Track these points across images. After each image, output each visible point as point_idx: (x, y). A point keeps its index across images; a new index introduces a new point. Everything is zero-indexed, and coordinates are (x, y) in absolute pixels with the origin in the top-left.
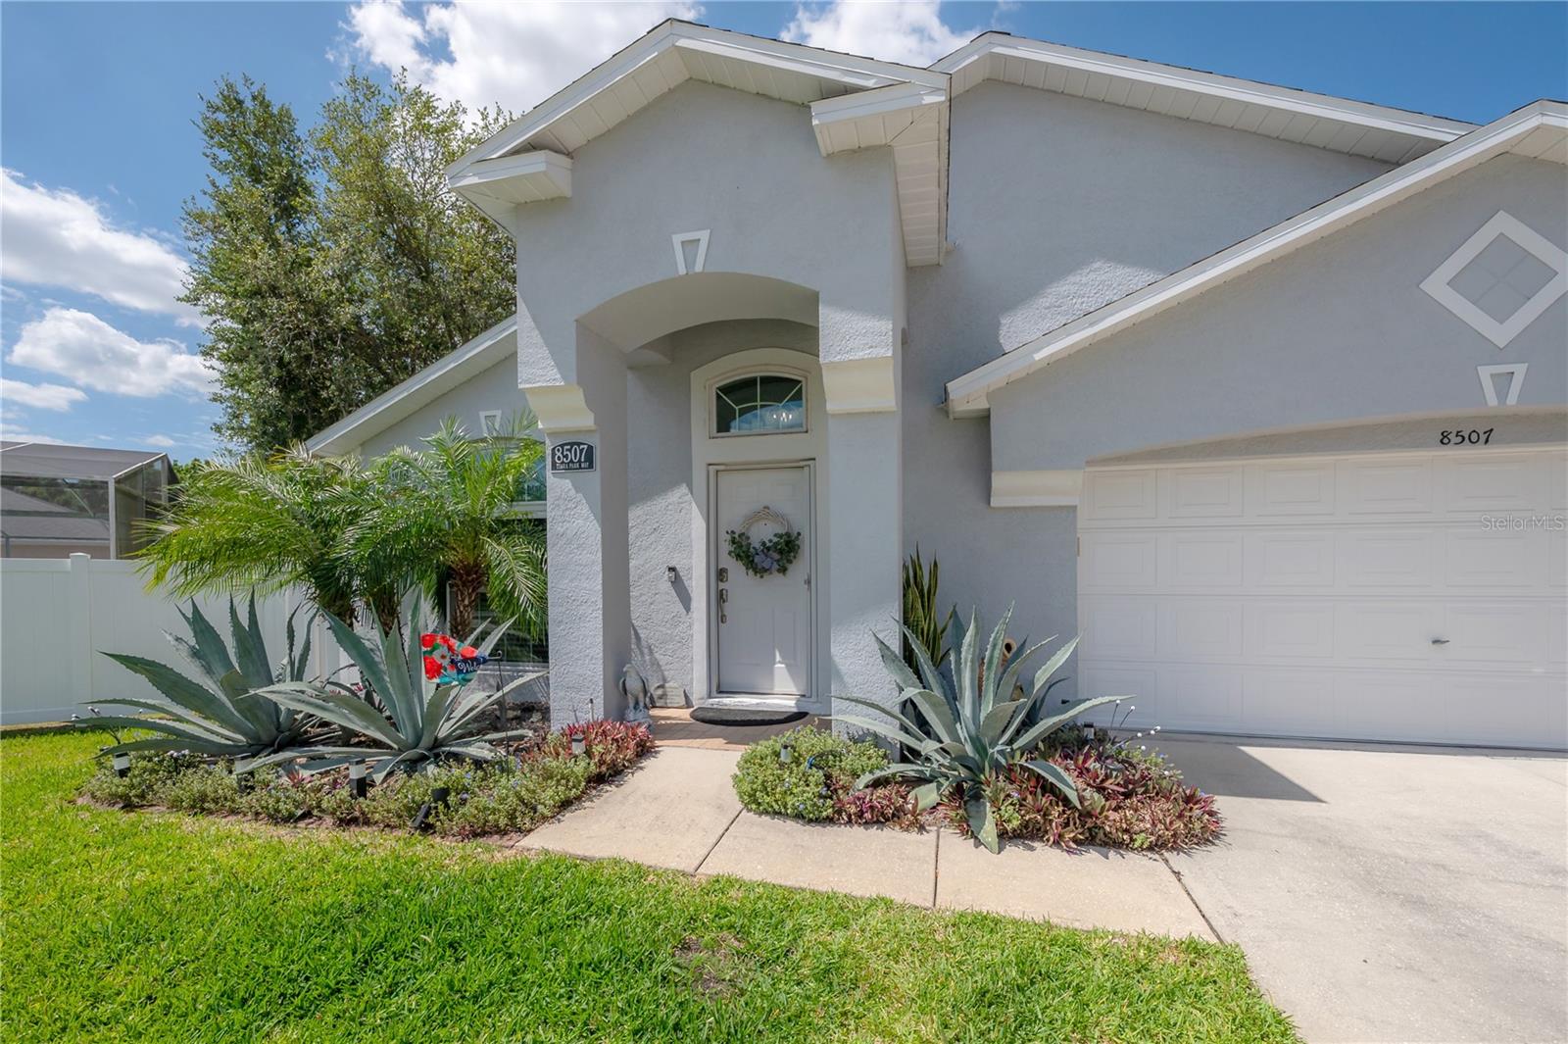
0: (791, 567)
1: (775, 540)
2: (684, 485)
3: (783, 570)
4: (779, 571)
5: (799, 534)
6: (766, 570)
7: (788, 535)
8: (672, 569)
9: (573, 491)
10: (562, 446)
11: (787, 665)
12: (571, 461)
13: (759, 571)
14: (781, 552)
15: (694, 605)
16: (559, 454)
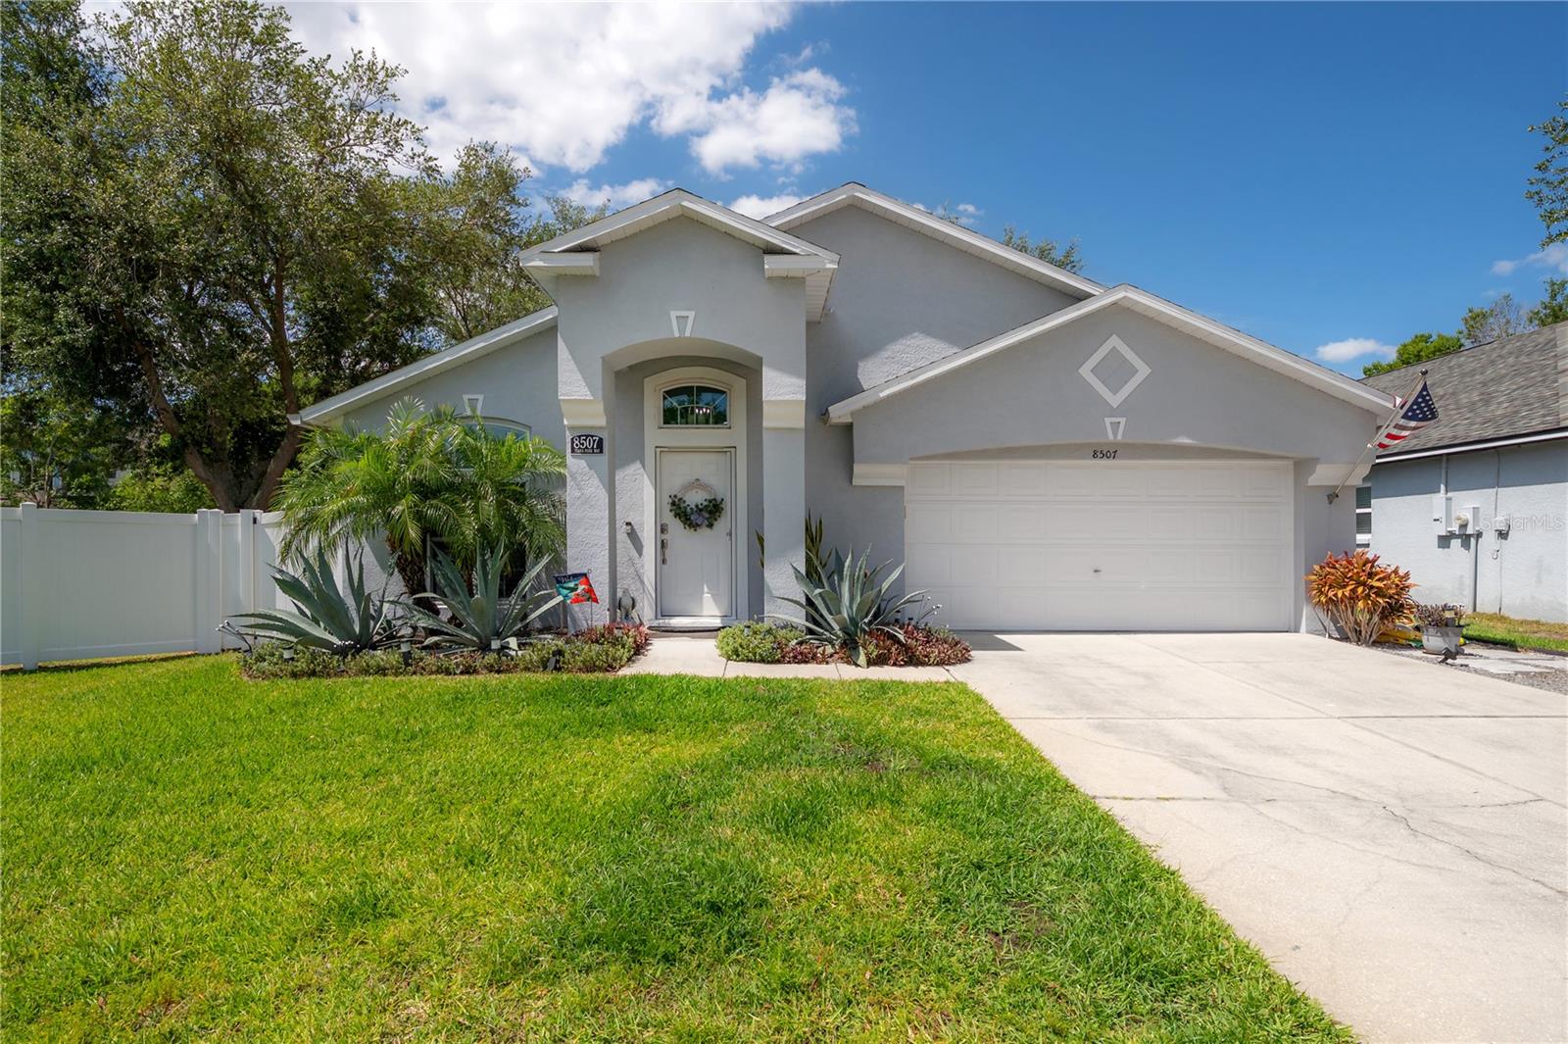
0: (715, 523)
1: (705, 503)
2: (638, 462)
3: (710, 526)
4: (707, 526)
5: (723, 500)
6: (699, 525)
7: (715, 500)
8: (628, 524)
9: (587, 469)
10: (579, 437)
11: (712, 595)
12: (586, 447)
13: (694, 526)
14: (710, 512)
15: (645, 550)
16: (577, 442)
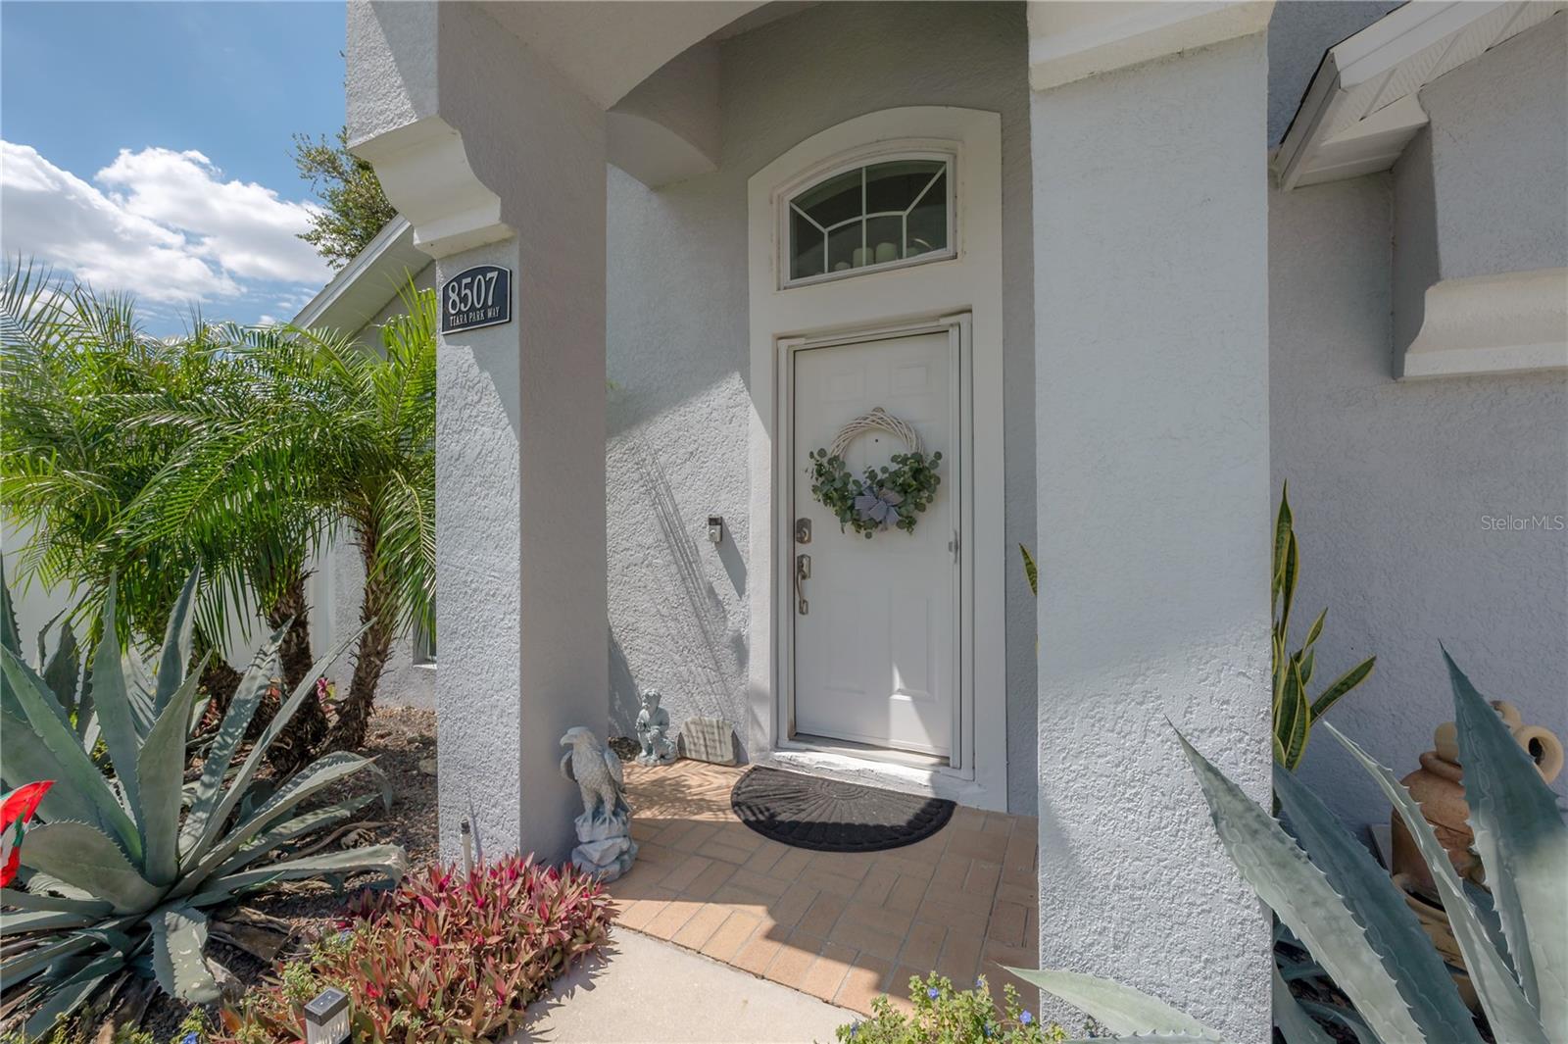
0: (920, 516)
1: (894, 467)
2: (737, 375)
3: (908, 523)
4: (900, 525)
5: (938, 455)
6: (877, 524)
7: (918, 457)
8: (714, 521)
11: (916, 700)
12: (473, 308)
13: (865, 525)
14: (904, 490)
15: (751, 584)
16: (454, 296)
